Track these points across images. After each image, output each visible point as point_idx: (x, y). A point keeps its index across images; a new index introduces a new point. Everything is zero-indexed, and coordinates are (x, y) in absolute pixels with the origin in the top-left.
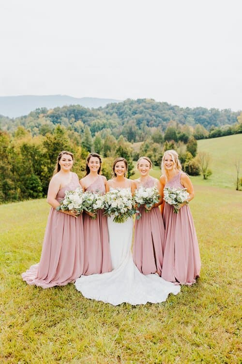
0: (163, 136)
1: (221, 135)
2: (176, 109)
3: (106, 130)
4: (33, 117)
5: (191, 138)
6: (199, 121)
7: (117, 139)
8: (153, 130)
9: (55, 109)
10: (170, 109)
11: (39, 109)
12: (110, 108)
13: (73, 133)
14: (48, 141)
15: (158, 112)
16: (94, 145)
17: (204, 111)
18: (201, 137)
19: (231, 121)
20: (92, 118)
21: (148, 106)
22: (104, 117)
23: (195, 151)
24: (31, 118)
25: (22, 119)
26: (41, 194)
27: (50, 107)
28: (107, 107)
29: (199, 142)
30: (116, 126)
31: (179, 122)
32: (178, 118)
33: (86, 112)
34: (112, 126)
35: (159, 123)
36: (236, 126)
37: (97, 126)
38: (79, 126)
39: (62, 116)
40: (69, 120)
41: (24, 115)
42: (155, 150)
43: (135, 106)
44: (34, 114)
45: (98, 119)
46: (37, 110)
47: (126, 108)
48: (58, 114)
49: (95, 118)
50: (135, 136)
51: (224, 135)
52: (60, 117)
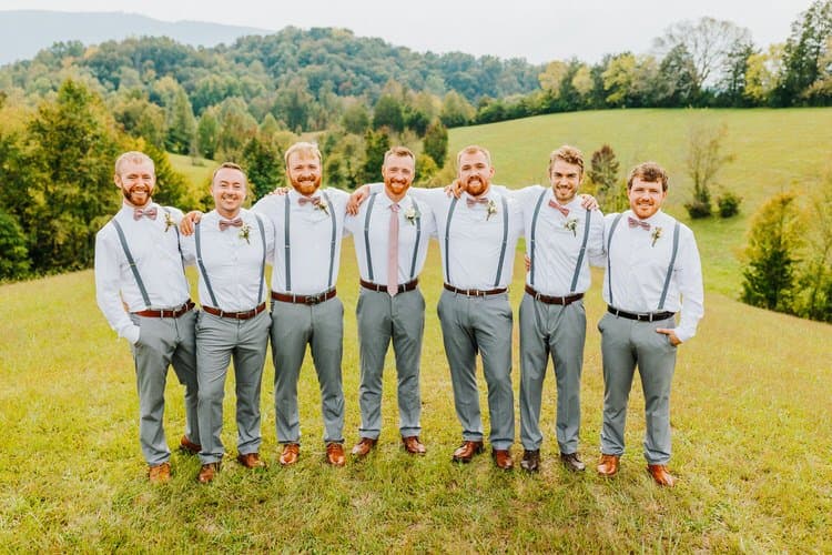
0: (371, 116)
1: (504, 116)
2: (403, 54)
3: (234, 101)
4: (47, 65)
5: (435, 121)
6: (454, 83)
7: (260, 122)
8: (349, 103)
9: (103, 46)
10: (388, 55)
11: (62, 44)
12: (245, 47)
13: (145, 106)
14: (45, 122)
15: (360, 60)
16: (199, 136)
17: (467, 63)
18: (458, 122)
19: (528, 85)
20: (200, 70)
21: (337, 45)
22: (231, 69)
23: (443, 152)
24: (43, 66)
25: (17, 68)
26: (24, 265)
27: (92, 41)
28: (239, 44)
29: (453, 133)
30: (258, 93)
31: (408, 85)
32: (407, 76)
33: (184, 56)
34: (249, 93)
35: (364, 88)
36: (537, 98)
37: (211, 90)
38: (164, 90)
39: (122, 63)
40: (141, 73)
41: (21, 59)
42: (349, 150)
43: (305, 45)
44: (49, 54)
45: (216, 72)
46: (56, 45)
47: (283, 48)
48: (114, 60)
49: (206, 71)
50: (307, 116)
51: (510, 117)
52: (117, 66)
